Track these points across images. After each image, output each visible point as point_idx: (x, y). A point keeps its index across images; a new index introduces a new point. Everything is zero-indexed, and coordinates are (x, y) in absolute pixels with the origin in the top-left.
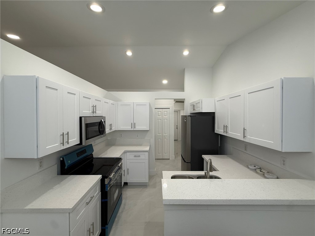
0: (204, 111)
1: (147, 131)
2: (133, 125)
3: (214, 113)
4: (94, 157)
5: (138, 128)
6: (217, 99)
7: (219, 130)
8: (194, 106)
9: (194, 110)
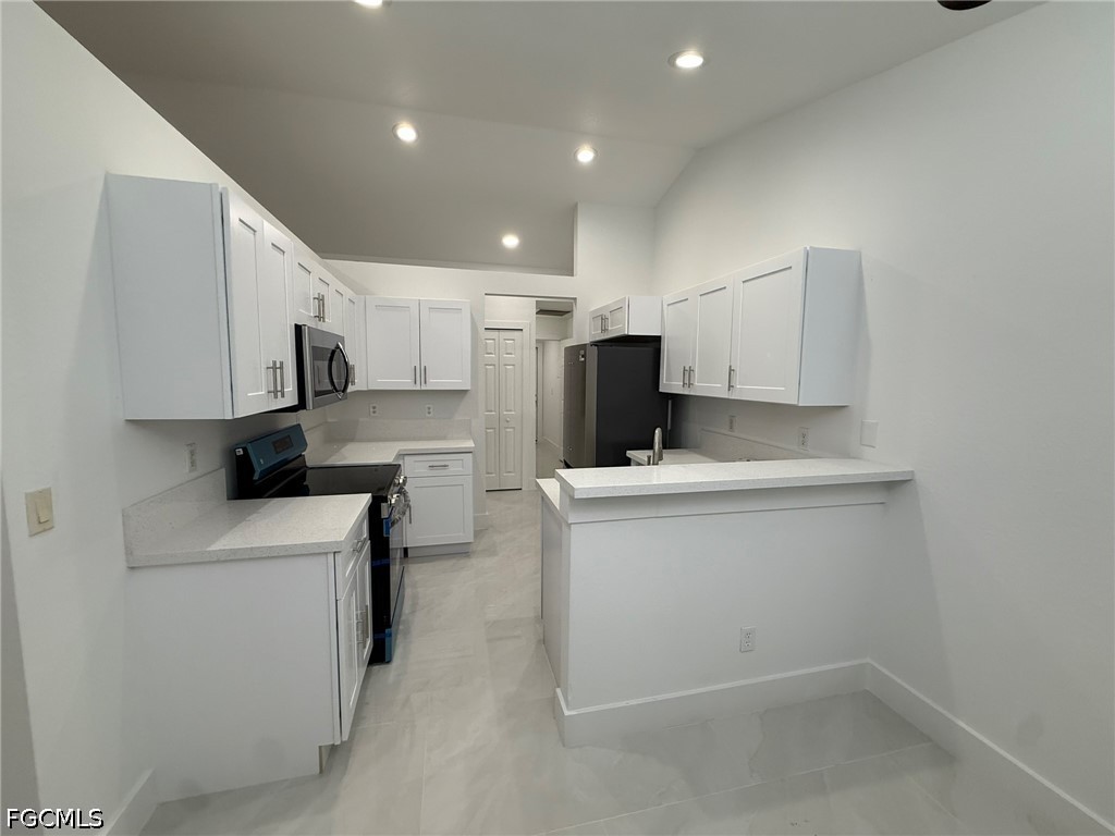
0: (632, 333)
1: (464, 392)
2: (421, 373)
3: (658, 339)
4: (308, 464)
5: (435, 383)
6: (669, 298)
7: (670, 383)
8: (604, 319)
9: (604, 330)
